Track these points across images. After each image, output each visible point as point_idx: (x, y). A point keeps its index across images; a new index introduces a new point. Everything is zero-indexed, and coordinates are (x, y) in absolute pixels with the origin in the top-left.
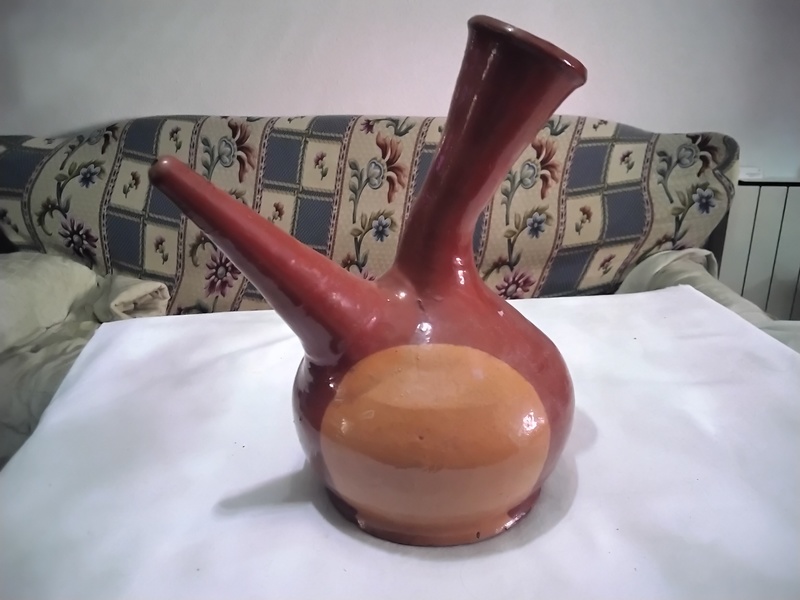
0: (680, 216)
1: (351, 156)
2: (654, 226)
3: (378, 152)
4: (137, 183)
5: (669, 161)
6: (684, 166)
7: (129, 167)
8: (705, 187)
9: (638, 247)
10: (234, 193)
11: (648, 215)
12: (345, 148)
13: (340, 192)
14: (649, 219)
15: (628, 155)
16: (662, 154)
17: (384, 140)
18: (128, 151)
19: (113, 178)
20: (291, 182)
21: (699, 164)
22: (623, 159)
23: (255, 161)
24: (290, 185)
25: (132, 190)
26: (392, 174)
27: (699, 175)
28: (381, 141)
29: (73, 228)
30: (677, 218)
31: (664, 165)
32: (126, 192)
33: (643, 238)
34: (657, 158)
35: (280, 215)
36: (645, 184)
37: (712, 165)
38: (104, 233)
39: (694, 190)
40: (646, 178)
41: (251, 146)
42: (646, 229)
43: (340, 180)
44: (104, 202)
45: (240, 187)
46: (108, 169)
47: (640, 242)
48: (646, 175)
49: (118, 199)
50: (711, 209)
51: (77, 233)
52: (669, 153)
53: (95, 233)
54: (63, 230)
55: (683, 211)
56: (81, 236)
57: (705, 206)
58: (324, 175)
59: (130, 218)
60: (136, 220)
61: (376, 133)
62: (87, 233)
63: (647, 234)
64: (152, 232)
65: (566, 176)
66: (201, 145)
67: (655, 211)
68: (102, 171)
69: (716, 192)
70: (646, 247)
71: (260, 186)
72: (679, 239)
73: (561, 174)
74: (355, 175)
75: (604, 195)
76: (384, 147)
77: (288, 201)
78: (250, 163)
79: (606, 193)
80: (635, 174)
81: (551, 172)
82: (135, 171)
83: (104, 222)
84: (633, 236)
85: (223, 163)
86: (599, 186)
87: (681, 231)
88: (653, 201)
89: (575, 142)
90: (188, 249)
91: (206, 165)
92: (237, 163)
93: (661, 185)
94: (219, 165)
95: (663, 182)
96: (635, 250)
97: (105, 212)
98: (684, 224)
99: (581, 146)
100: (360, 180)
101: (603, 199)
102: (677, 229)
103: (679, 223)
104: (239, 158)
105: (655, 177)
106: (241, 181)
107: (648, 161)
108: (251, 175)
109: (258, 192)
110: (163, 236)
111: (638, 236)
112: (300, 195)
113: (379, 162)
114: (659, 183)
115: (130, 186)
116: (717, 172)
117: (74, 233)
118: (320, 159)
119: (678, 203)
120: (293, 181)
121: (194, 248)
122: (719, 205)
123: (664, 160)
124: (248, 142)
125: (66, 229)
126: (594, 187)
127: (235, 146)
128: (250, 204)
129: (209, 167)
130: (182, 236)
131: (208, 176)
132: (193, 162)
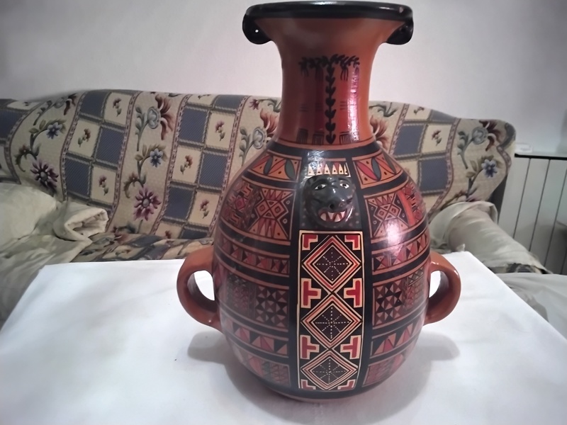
0: (472, 178)
1: (242, 125)
2: (454, 184)
3: (261, 123)
4: (88, 137)
5: (466, 139)
6: (477, 143)
7: (82, 125)
8: (490, 158)
9: (442, 198)
10: (157, 148)
11: (450, 176)
12: (238, 119)
13: (232, 150)
14: (450, 179)
15: (438, 133)
16: (462, 133)
17: (266, 114)
18: (82, 114)
19: (71, 133)
20: (199, 142)
21: (487, 142)
22: (434, 136)
23: (173, 125)
24: (197, 144)
25: (84, 142)
26: (270, 139)
27: (487, 150)
28: (263, 115)
29: (41, 167)
30: (470, 180)
31: (462, 142)
32: (80, 143)
33: (445, 192)
34: (458, 136)
35: (190, 164)
36: (448, 154)
37: (496, 143)
38: (63, 172)
39: (483, 160)
40: (450, 150)
41: (171, 115)
42: (448, 186)
43: (233, 141)
44: (64, 149)
45: (162, 143)
46: (68, 125)
47: (443, 195)
48: (449, 148)
49: (74, 148)
50: (494, 174)
51: (43, 170)
52: (467, 133)
53: (57, 171)
54: (33, 169)
55: (474, 175)
56: (46, 173)
57: (490, 172)
58: (222, 137)
59: (82, 162)
60: (86, 163)
61: (260, 110)
62: (51, 171)
63: (448, 190)
64: (98, 172)
65: (394, 146)
66: (135, 113)
67: (455, 174)
68: (64, 127)
69: (498, 162)
70: (447, 198)
71: (176, 143)
72: (471, 194)
73: (389, 145)
74: (244, 139)
75: (419, 161)
76: (265, 120)
77: (196, 155)
78: (169, 126)
79: (421, 159)
80: (442, 147)
81: (383, 143)
82: (87, 128)
83: (63, 163)
84: (439, 191)
85: (151, 126)
86: (416, 154)
87: (472, 189)
88: (454, 167)
89: (401, 122)
90: (123, 185)
91: (138, 127)
92: (160, 127)
93: (459, 156)
94: (147, 127)
95: (462, 154)
96: (440, 201)
97: (64, 157)
98: (475, 184)
99: (405, 125)
100: (248, 142)
101: (418, 163)
102: (470, 186)
103: (471, 183)
104: (162, 123)
105: (456, 150)
106: (162, 138)
107: (452, 138)
108: (170, 135)
109: (174, 147)
110: (106, 176)
111: (442, 190)
112: (204, 151)
113: (262, 130)
114: (459, 154)
115: (83, 139)
116: (500, 148)
117: (41, 170)
118: (219, 126)
119: (471, 169)
120: (199, 141)
121: (127, 185)
122: (500, 173)
123: (462, 138)
124: (169, 112)
125: (36, 167)
126: (413, 155)
127: (160, 114)
128: (168, 155)
129: (140, 128)
130: (119, 176)
131: (139, 134)
132: (129, 124)
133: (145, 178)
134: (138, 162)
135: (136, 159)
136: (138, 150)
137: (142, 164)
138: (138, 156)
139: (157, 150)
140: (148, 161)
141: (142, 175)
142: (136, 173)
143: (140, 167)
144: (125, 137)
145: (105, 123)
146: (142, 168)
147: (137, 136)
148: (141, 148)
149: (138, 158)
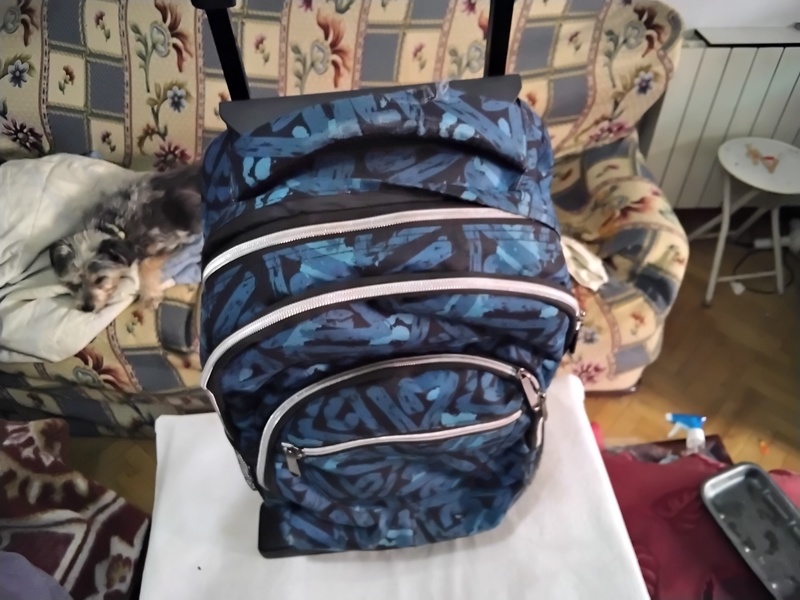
0: (619, 99)
1: (293, 38)
2: (594, 108)
3: (321, 33)
4: (72, 78)
5: (616, 42)
6: (630, 47)
7: (59, 61)
8: (647, 69)
9: (577, 127)
10: (175, 84)
11: (590, 99)
12: (285, 29)
13: (285, 78)
14: (590, 102)
15: (576, 34)
16: (610, 33)
17: (325, 18)
18: (53, 42)
19: (45, 74)
21: (645, 43)
22: (571, 39)
23: (192, 49)
25: (68, 87)
26: (336, 58)
27: (643, 56)
28: (323, 21)
29: (15, 126)
30: (615, 101)
31: (611, 45)
32: (62, 89)
33: (582, 119)
34: (604, 37)
36: (590, 68)
37: (657, 45)
38: (48, 130)
39: (637, 72)
40: (592, 61)
41: (185, 32)
42: (586, 111)
43: (283, 65)
44: (41, 101)
45: (180, 77)
46: (36, 61)
47: (579, 122)
48: (592, 57)
49: (55, 97)
50: (649, 91)
51: (21, 131)
52: (616, 32)
53: (39, 130)
54: (6, 131)
55: (623, 94)
56: (26, 134)
58: (266, 60)
59: (73, 115)
60: (78, 116)
61: (315, 11)
62: (31, 131)
63: (586, 115)
64: (97, 127)
66: (131, 34)
67: (597, 96)
68: (31, 67)
69: (656, 75)
71: (201, 76)
74: (298, 60)
75: (550, 81)
76: (325, 28)
78: (187, 51)
79: (552, 77)
80: (582, 56)
82: (66, 64)
83: (46, 121)
84: (574, 117)
85: (159, 52)
86: (545, 70)
87: (618, 111)
88: (598, 86)
89: (523, 20)
90: (135, 141)
91: (140, 55)
92: (174, 52)
93: (606, 68)
94: (155, 55)
95: (609, 65)
96: (574, 130)
97: (44, 111)
98: (622, 105)
99: (529, 26)
100: (304, 64)
101: (549, 84)
102: (615, 109)
103: (616, 104)
104: (175, 46)
105: (601, 59)
106: (180, 70)
107: (596, 40)
108: (190, 63)
109: (198, 82)
110: (109, 131)
111: (578, 116)
113: (322, 44)
114: (605, 65)
115: (65, 82)
116: (661, 53)
117: (17, 131)
118: (260, 42)
119: (620, 88)
121: (141, 141)
122: (656, 89)
123: (611, 40)
124: (181, 27)
125: (10, 129)
126: (540, 70)
127: (169, 33)
128: (194, 94)
129: (144, 57)
130: (128, 130)
131: (146, 68)
132: (126, 52)
133: (166, 128)
134: (153, 109)
135: (148, 103)
136: (148, 91)
137: (158, 110)
138: (151, 99)
139: (175, 88)
140: (166, 106)
141: (161, 126)
142: (152, 123)
143: (156, 115)
144: (127, 74)
145: (92, 54)
146: (160, 115)
147: (142, 70)
148: (152, 88)
149: (152, 102)
